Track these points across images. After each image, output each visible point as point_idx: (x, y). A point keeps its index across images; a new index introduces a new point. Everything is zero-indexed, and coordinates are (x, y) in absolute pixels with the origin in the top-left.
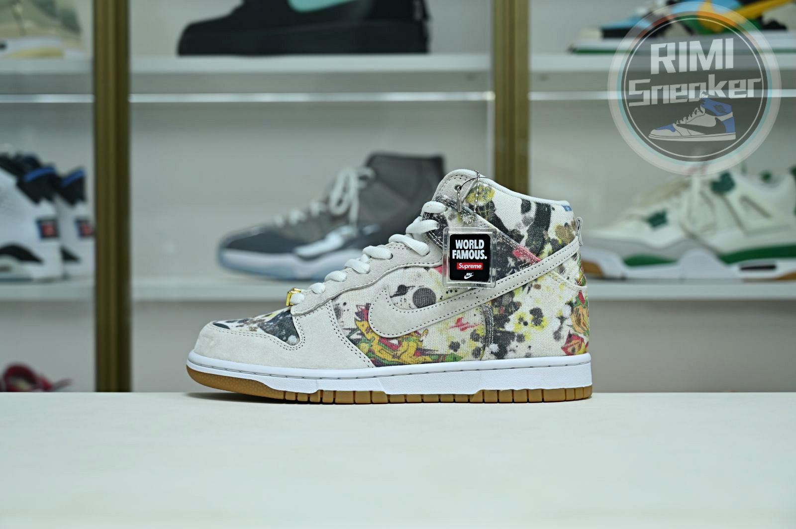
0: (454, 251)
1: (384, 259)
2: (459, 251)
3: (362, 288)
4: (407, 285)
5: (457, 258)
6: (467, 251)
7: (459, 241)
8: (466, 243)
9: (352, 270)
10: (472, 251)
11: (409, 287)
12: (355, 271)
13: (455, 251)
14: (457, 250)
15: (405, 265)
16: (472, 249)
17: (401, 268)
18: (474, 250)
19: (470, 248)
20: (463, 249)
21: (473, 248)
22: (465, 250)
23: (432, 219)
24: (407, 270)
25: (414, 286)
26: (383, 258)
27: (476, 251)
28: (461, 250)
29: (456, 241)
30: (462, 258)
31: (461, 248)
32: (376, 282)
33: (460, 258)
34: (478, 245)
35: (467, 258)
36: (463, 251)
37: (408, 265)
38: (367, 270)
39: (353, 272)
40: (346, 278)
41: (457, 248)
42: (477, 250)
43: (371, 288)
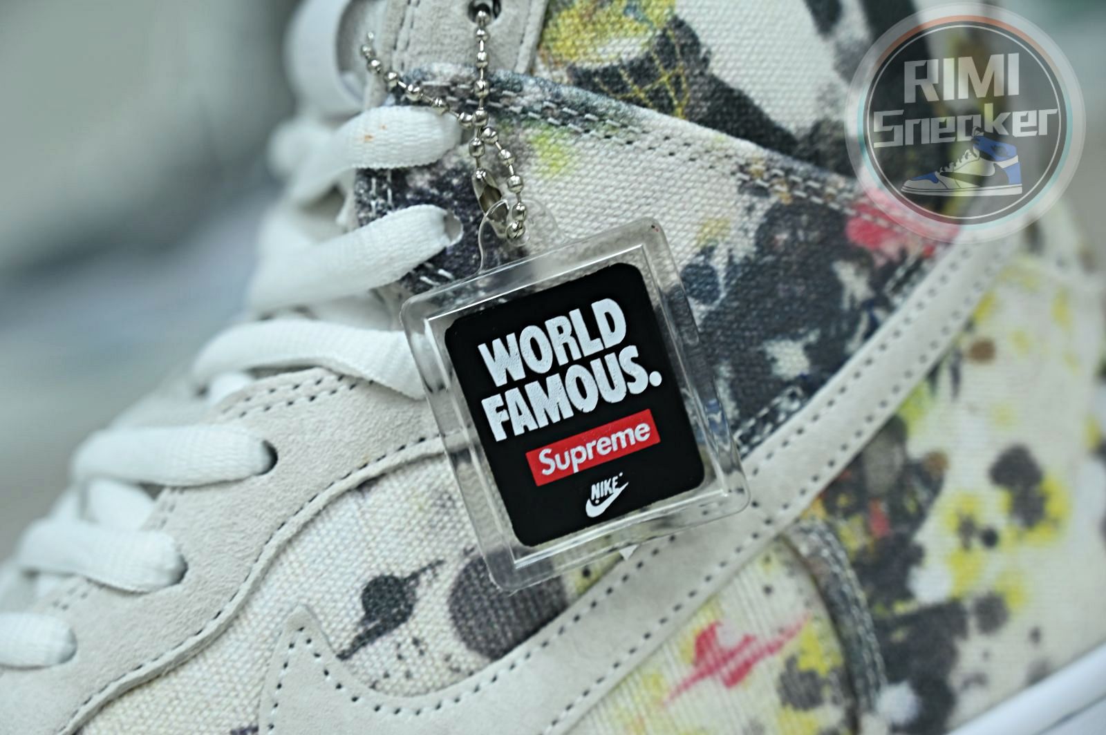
0: (490, 404)
1: (238, 481)
2: (513, 395)
3: (180, 662)
4: (402, 570)
5: (518, 431)
6: (553, 381)
7: (497, 343)
8: (534, 344)
9: (84, 587)
10: (575, 371)
11: (415, 576)
12: (102, 586)
13: (497, 400)
14: (502, 390)
15: (359, 476)
16: (572, 362)
17: (342, 495)
18: (585, 362)
19: (563, 360)
20: (531, 376)
21: (576, 355)
22: (542, 379)
23: (407, 204)
24: (376, 496)
25: (440, 563)
26: (231, 476)
27: (596, 364)
28: (520, 385)
29: (483, 348)
30: (543, 423)
31: (519, 374)
32: (243, 607)
33: (532, 427)
34: (594, 333)
35: (568, 413)
36: (533, 388)
37: (373, 470)
38: (171, 564)
39: (95, 591)
40: (73, 639)
41: (500, 381)
42: (600, 355)
43: (230, 647)
